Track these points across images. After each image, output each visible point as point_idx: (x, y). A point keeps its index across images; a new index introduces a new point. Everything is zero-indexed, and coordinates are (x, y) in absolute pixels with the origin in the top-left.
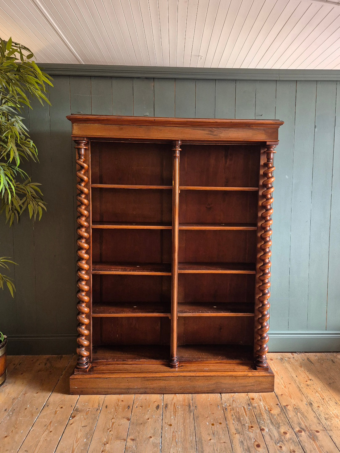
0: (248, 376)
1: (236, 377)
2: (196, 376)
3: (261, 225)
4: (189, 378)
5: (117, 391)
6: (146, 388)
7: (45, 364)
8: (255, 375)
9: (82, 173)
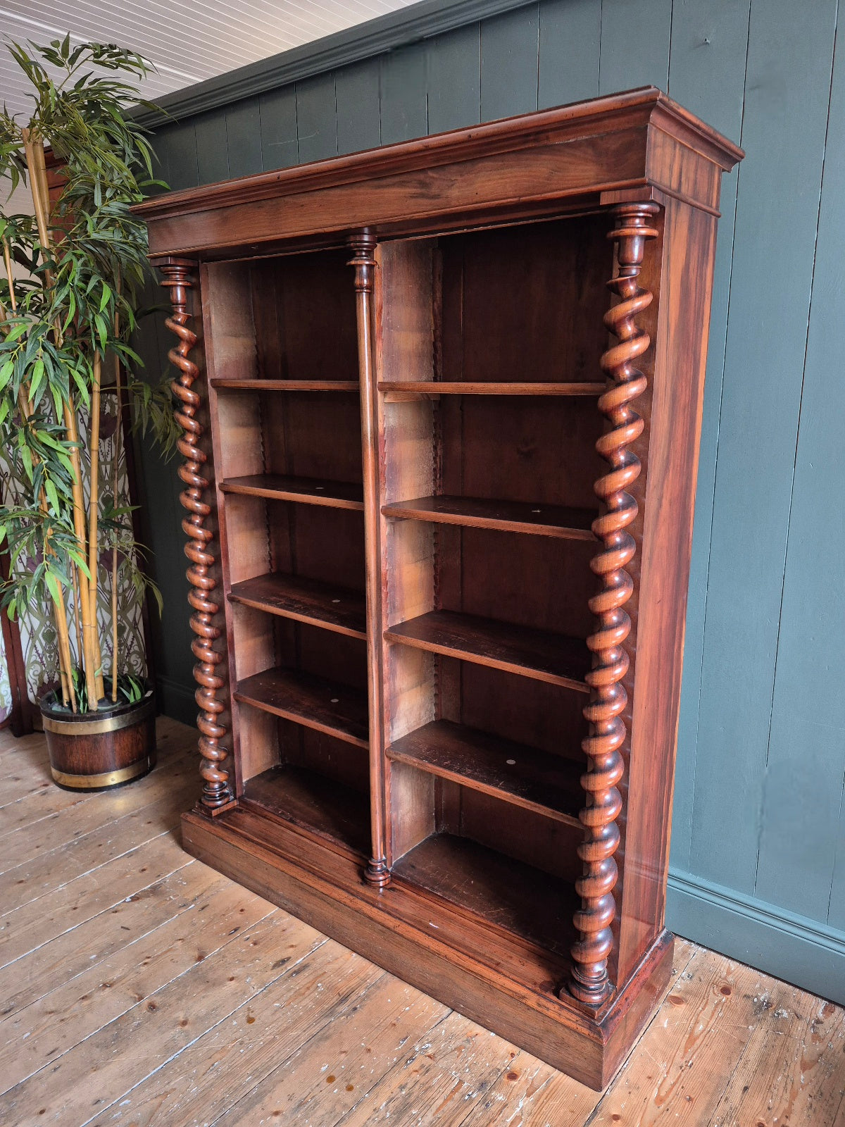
1: (491, 987)
2: (396, 932)
5: (251, 883)
6: (299, 906)
8: (545, 1012)
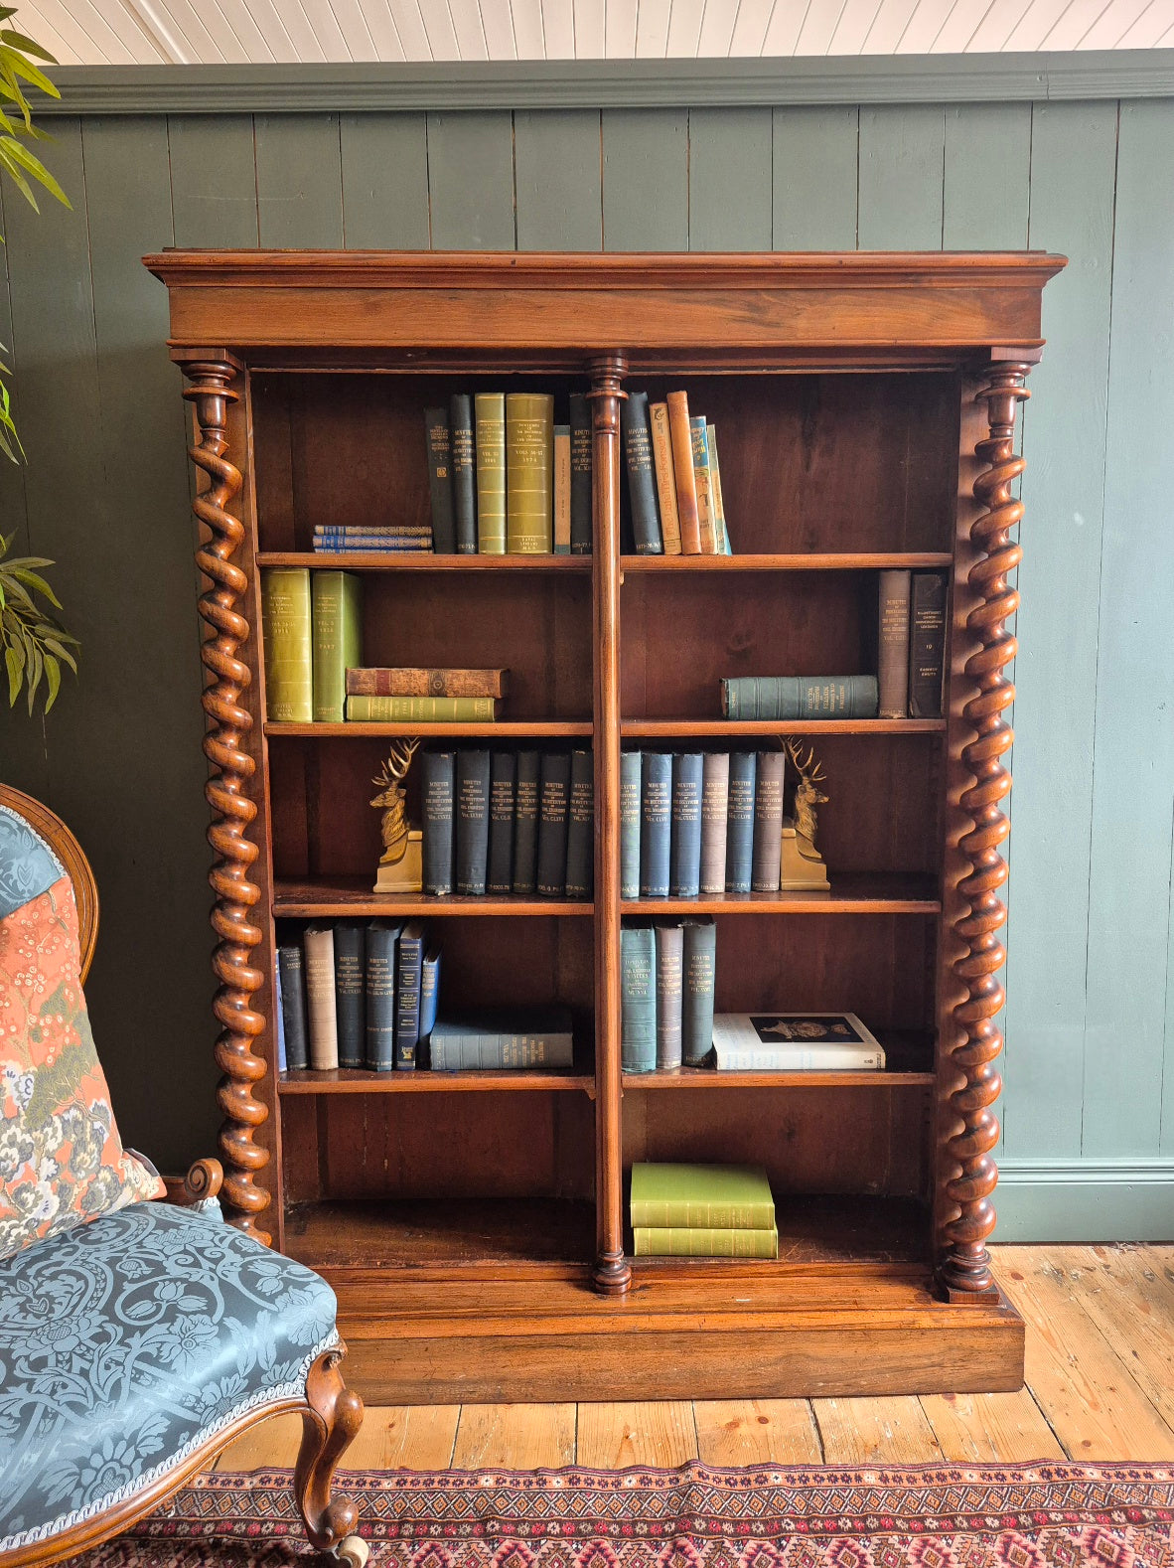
0: (917, 1326)
2: (705, 1332)
3: (967, 707)
4: (675, 1337)
5: (388, 1391)
6: (502, 1380)
8: (946, 1323)
9: (220, 500)
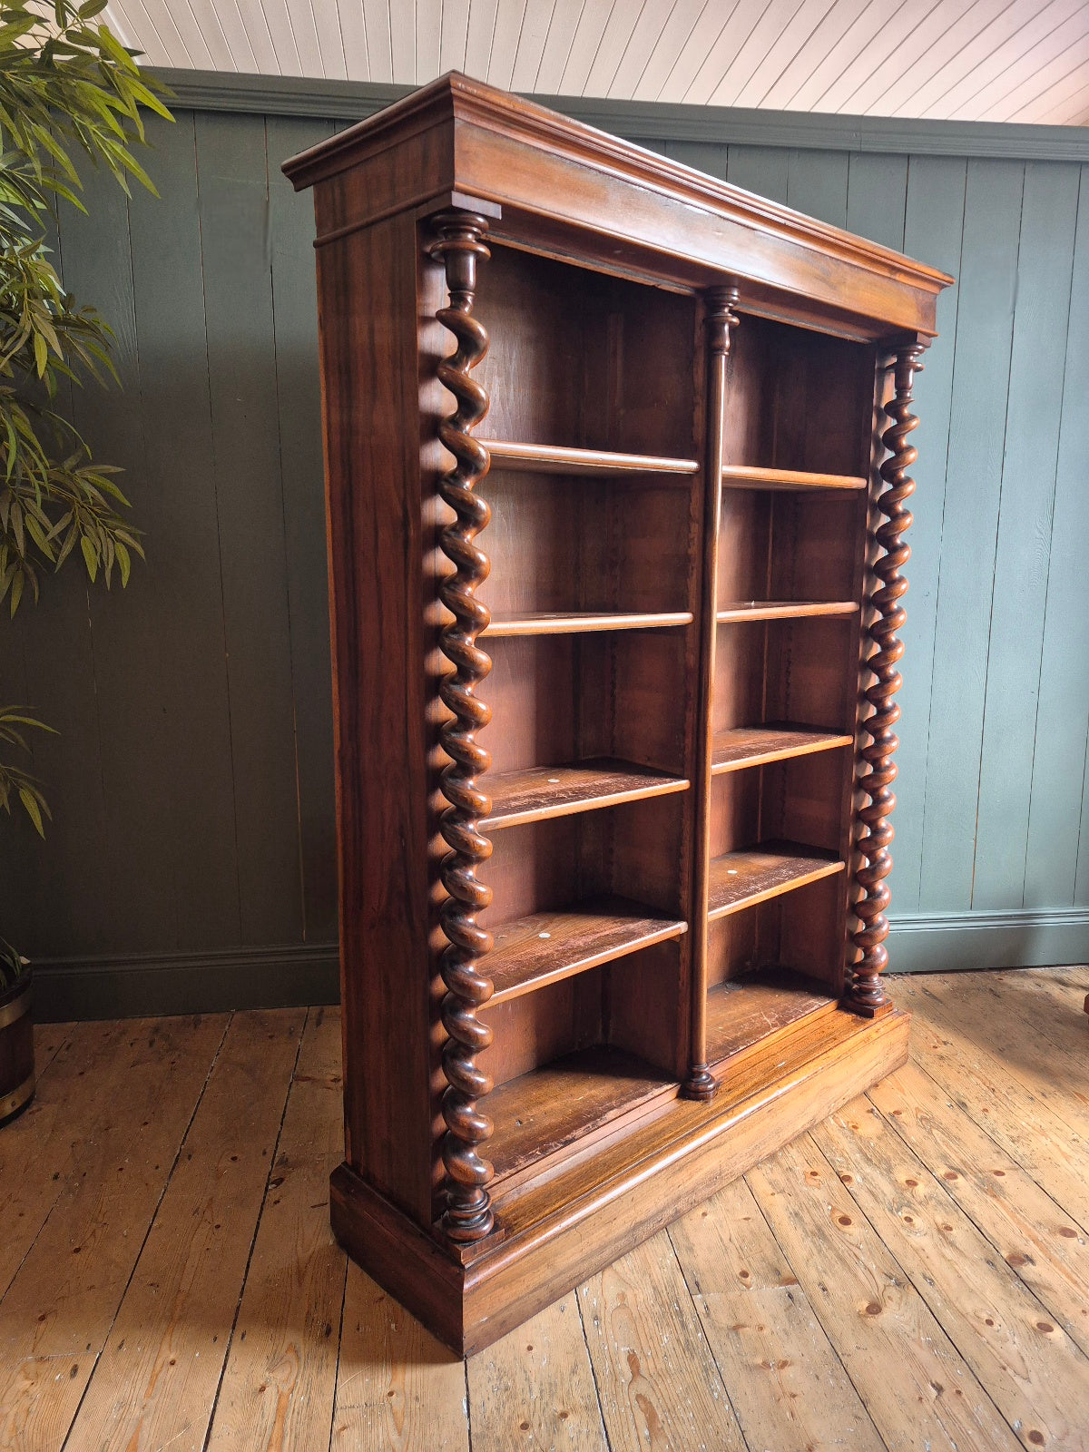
7: (151, 1043)
